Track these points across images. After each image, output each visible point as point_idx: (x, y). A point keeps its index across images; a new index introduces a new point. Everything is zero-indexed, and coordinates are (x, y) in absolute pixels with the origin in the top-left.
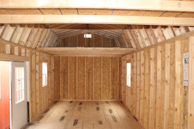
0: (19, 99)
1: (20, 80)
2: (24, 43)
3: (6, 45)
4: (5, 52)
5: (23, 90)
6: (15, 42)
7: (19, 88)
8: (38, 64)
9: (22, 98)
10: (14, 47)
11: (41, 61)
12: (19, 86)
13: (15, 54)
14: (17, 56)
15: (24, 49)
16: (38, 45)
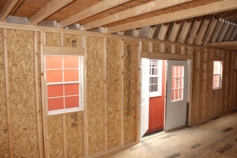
0: (177, 98)
1: (179, 79)
2: (183, 40)
3: (161, 44)
4: (160, 51)
5: (182, 89)
6: (172, 41)
7: (177, 87)
8: (205, 62)
9: (180, 98)
10: (171, 46)
11: (212, 59)
12: (177, 85)
13: (172, 53)
14: (174, 54)
15: (184, 46)
16: (207, 40)
